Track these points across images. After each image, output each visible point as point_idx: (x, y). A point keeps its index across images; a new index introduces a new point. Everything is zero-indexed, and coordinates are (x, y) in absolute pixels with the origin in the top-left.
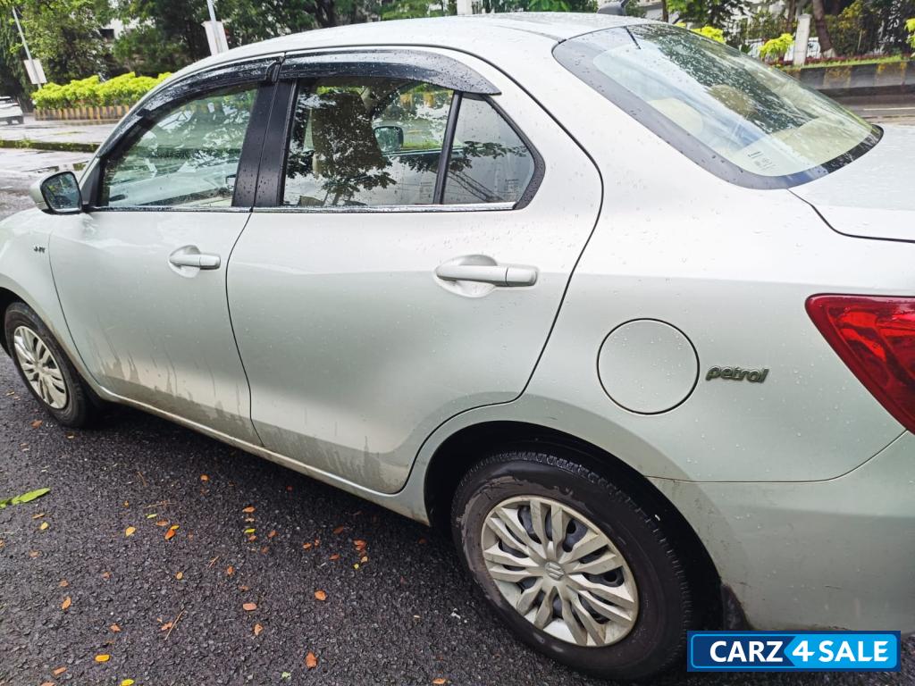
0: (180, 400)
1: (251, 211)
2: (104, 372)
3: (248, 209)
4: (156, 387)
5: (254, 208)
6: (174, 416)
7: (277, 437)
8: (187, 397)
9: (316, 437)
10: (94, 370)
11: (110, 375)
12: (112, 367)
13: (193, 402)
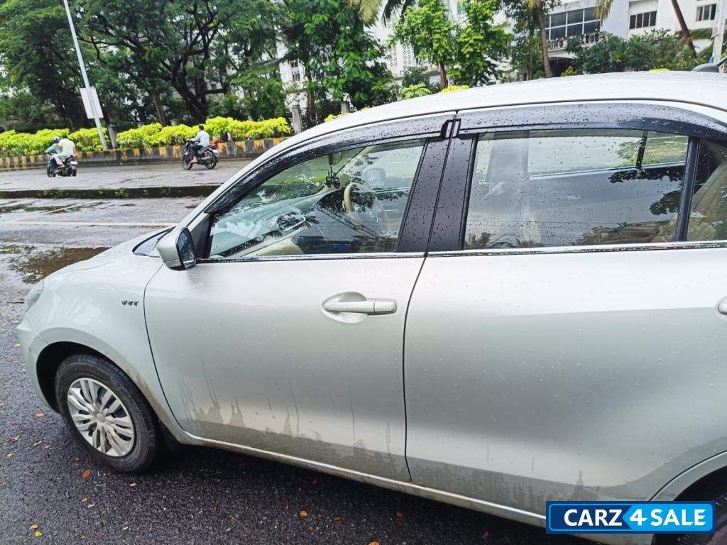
0: (300, 440)
1: (426, 256)
2: (194, 418)
3: (422, 254)
4: (267, 429)
5: (430, 253)
6: (281, 455)
7: (441, 473)
8: (314, 438)
9: (503, 472)
10: (182, 416)
11: (201, 420)
12: (206, 412)
13: (321, 442)
